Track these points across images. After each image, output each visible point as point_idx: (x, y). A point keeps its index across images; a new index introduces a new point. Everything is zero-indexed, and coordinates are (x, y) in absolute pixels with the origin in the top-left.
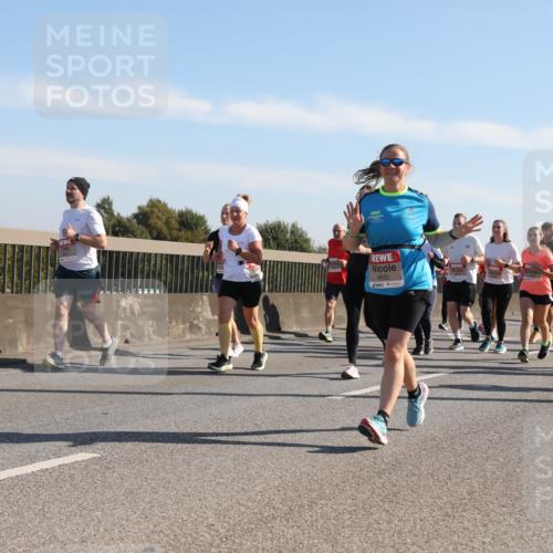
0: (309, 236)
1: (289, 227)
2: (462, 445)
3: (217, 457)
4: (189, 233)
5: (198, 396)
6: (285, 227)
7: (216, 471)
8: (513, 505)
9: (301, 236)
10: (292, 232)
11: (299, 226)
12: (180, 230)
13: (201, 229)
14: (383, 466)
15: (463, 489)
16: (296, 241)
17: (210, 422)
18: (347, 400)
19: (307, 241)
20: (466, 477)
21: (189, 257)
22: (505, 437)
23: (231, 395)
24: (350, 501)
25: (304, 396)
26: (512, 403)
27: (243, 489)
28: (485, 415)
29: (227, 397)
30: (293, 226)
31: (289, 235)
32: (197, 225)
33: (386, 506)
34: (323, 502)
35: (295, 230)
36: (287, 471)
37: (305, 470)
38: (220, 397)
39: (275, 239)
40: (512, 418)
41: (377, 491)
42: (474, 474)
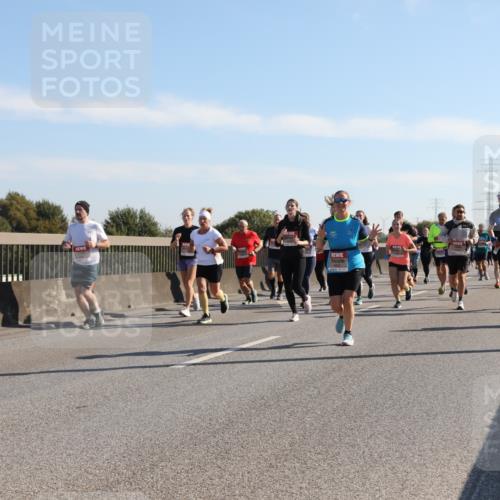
0: (156, 220)
1: (138, 213)
2: (286, 401)
3: (69, 429)
4: (47, 222)
5: (53, 374)
6: (135, 213)
7: (68, 443)
8: (327, 452)
9: (149, 220)
10: (141, 218)
11: (147, 212)
12: (38, 220)
13: (57, 219)
14: (217, 427)
15: (286, 442)
16: (145, 225)
17: (63, 398)
18: (188, 368)
19: (155, 224)
20: (289, 429)
21: (48, 246)
22: (322, 392)
23: (84, 371)
24: (187, 461)
25: (150, 367)
26: (330, 361)
27: (92, 458)
28: (307, 372)
29: (81, 373)
30: (142, 211)
31: (138, 220)
32: (54, 214)
33: (219, 462)
34: (163, 464)
35: (143, 215)
36: (132, 438)
37: (149, 435)
38: (73, 374)
39: (126, 224)
40: (329, 374)
41: (211, 450)
42: (294, 427)
